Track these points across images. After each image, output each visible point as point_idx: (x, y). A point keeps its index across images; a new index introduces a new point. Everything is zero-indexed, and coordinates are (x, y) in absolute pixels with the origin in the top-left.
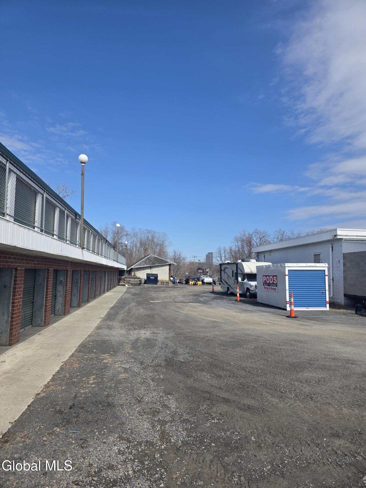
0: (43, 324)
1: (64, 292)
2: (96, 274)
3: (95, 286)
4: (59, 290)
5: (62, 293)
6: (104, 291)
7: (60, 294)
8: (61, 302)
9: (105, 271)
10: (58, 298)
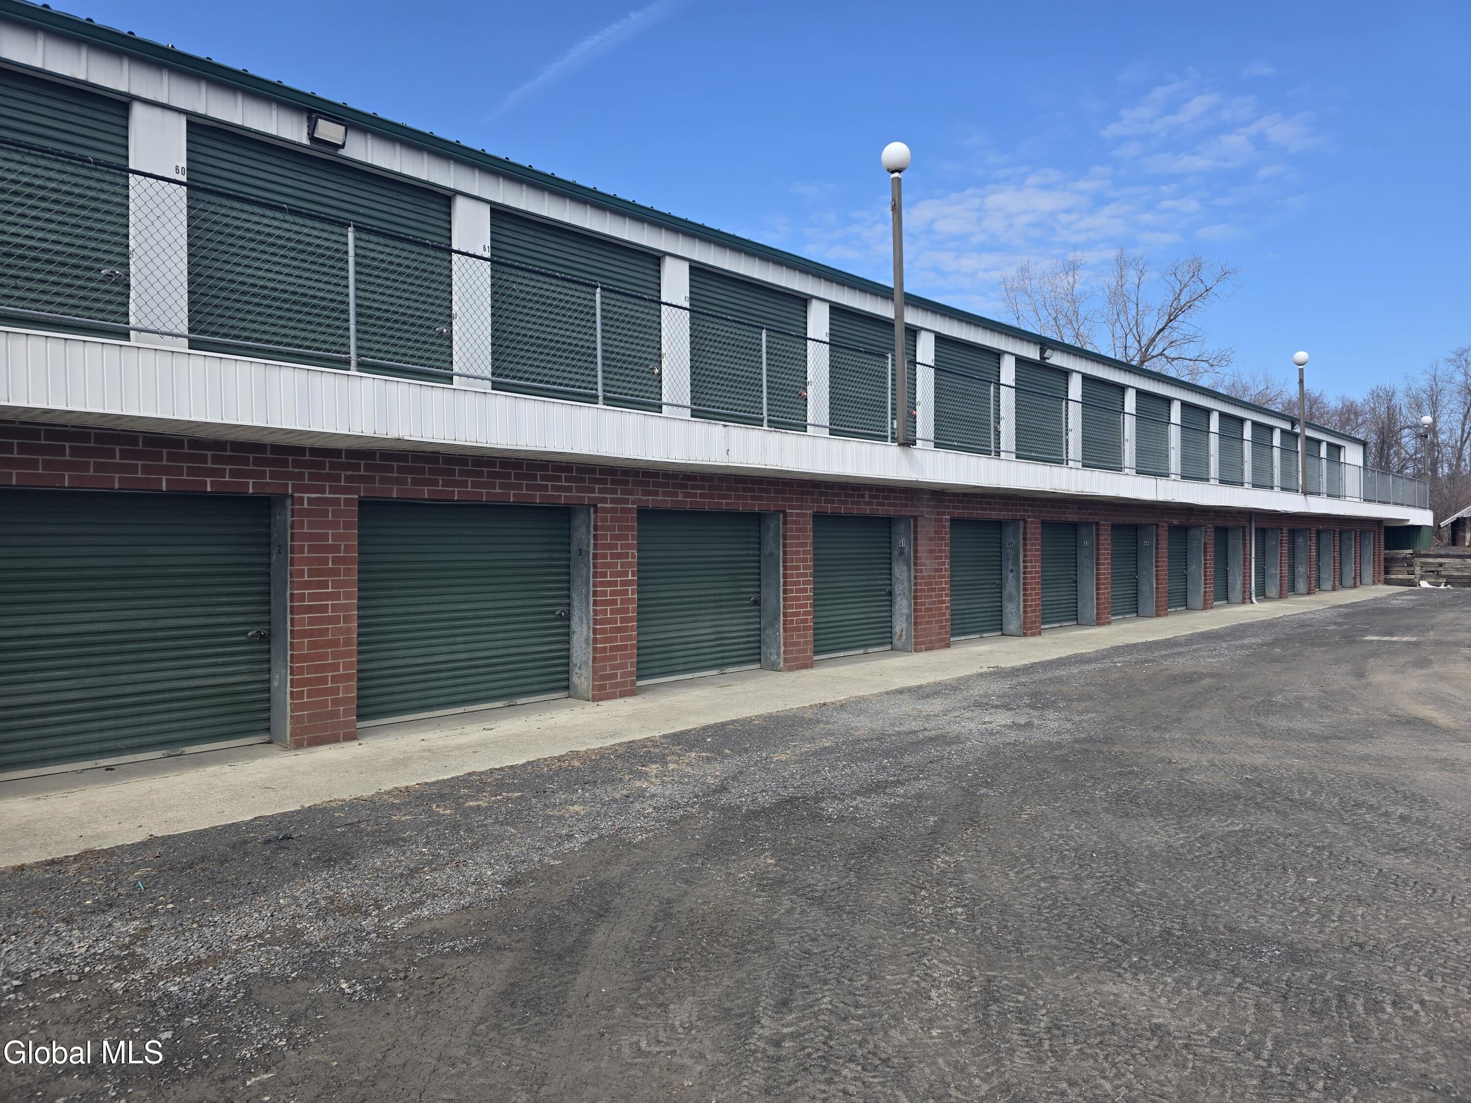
0: (781, 665)
1: (910, 581)
2: (1157, 535)
3: (1157, 575)
4: (898, 576)
5: (906, 585)
6: (1244, 599)
7: (901, 587)
8: (905, 611)
9: (1244, 528)
10: (899, 599)
